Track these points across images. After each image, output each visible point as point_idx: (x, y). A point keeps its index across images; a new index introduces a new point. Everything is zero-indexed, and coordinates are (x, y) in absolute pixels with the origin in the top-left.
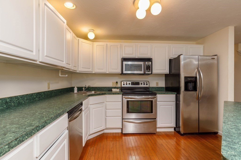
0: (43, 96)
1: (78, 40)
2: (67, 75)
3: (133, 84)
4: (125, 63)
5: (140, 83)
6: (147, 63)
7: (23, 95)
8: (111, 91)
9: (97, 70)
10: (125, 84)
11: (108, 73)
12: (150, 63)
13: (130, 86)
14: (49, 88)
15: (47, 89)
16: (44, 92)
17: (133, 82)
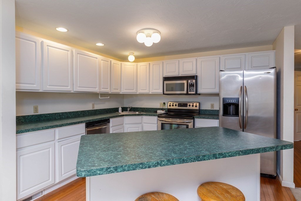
0: (87, 114)
1: (121, 64)
2: (109, 97)
3: (180, 105)
4: (166, 82)
5: (188, 105)
6: (191, 81)
7: (70, 112)
8: (156, 112)
9: (141, 91)
10: (171, 106)
11: (150, 93)
12: (194, 81)
13: (177, 107)
14: (93, 107)
15: (92, 108)
16: (88, 111)
17: (181, 104)
